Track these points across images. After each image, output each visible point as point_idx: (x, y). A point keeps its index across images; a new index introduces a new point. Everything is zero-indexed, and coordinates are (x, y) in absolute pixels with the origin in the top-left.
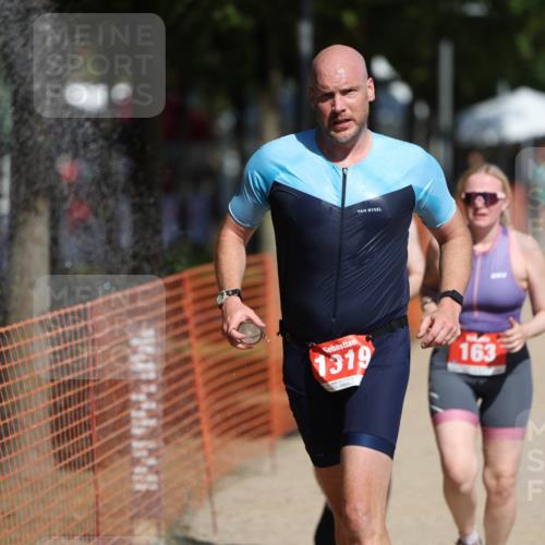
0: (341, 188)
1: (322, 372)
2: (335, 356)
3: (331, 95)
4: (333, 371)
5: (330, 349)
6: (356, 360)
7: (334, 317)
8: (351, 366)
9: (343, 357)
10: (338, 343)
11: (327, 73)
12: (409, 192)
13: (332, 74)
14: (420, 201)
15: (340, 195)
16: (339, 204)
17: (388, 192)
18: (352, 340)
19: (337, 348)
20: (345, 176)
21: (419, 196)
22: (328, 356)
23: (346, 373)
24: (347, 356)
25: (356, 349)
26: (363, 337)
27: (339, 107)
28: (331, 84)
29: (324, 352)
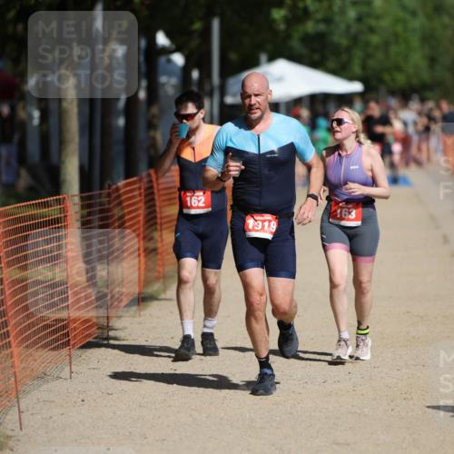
3: (250, 96)
6: (269, 226)
7: (260, 206)
8: (266, 227)
15: (257, 148)
16: (257, 153)
18: (268, 217)
20: (259, 139)
22: (256, 221)
24: (264, 223)
25: (270, 221)
27: (253, 102)
28: (249, 91)
29: (254, 219)
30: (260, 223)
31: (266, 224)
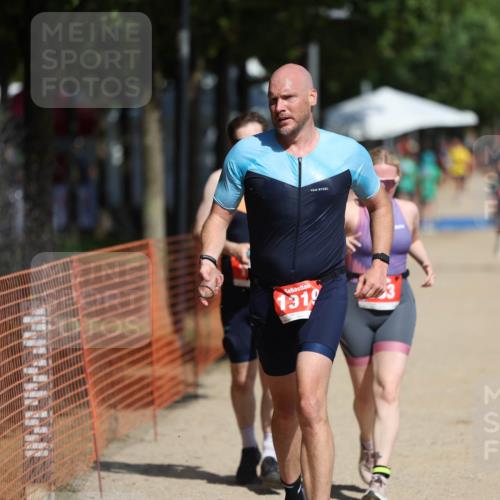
0: (297, 173)
1: (283, 307)
2: (293, 296)
3: (276, 99)
4: (291, 307)
5: (290, 290)
6: (310, 298)
7: (293, 268)
8: (306, 303)
9: (300, 297)
10: (296, 287)
12: (346, 176)
14: (356, 181)
15: (297, 178)
16: (297, 185)
17: (333, 175)
18: (307, 284)
20: (300, 164)
21: (355, 177)
22: (288, 295)
23: (301, 307)
24: (302, 296)
25: (309, 291)
26: (315, 282)
29: (285, 293)
30: (296, 297)
31: (305, 296)
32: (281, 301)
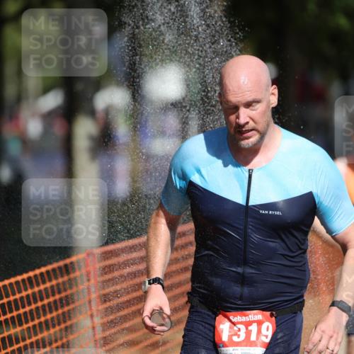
2: (239, 326)
3: (235, 109)
4: (235, 339)
5: (237, 318)
9: (247, 329)
10: (245, 316)
11: (231, 88)
12: (310, 196)
13: (236, 90)
16: (243, 203)
18: (256, 315)
19: (244, 319)
20: (250, 177)
24: (250, 328)
25: (260, 323)
26: (268, 313)
27: (242, 120)
28: (233, 98)
29: (230, 321)
30: (242, 327)
31: (254, 328)
32: (224, 328)
